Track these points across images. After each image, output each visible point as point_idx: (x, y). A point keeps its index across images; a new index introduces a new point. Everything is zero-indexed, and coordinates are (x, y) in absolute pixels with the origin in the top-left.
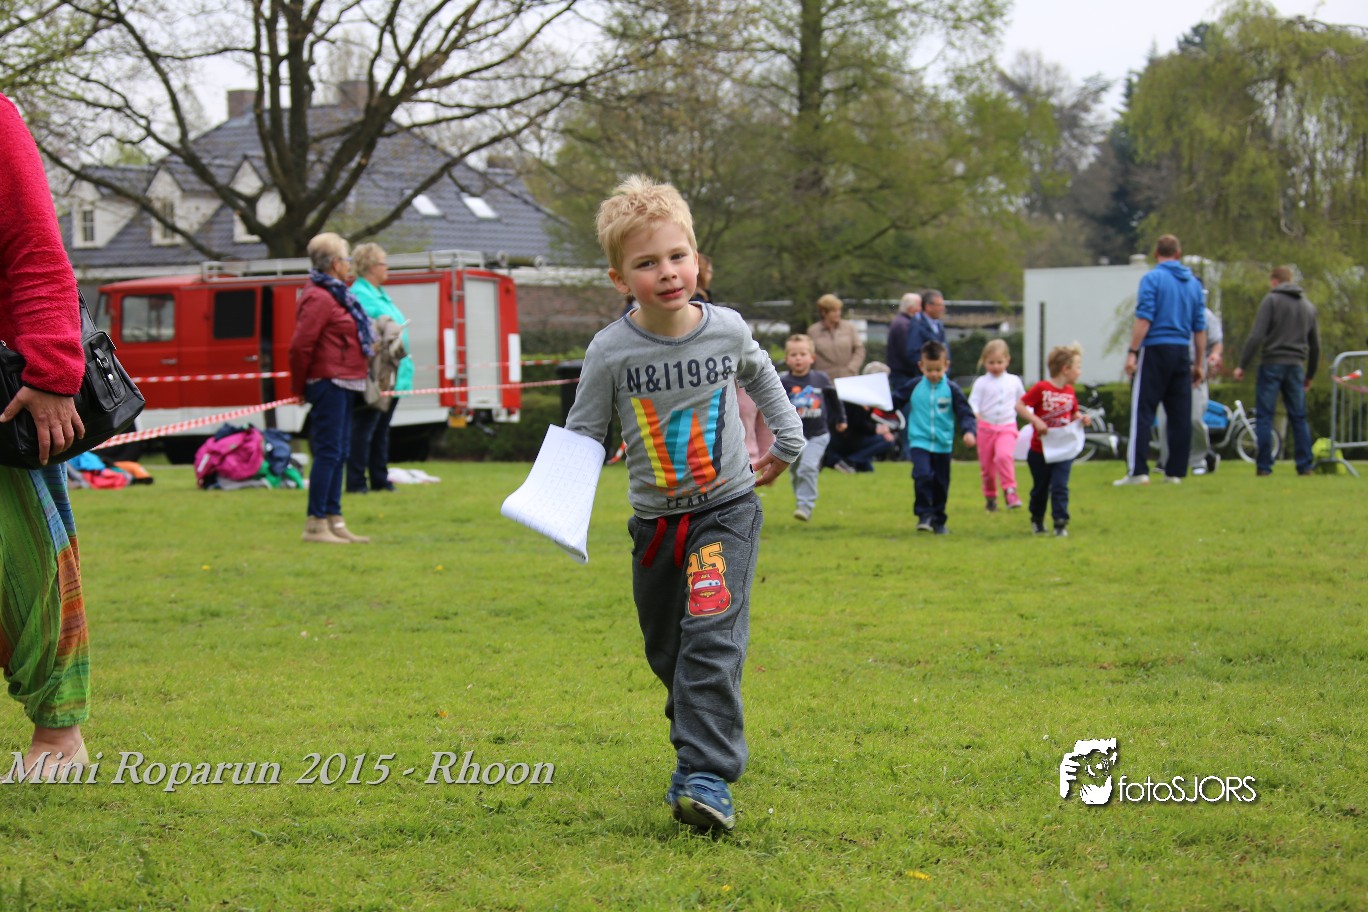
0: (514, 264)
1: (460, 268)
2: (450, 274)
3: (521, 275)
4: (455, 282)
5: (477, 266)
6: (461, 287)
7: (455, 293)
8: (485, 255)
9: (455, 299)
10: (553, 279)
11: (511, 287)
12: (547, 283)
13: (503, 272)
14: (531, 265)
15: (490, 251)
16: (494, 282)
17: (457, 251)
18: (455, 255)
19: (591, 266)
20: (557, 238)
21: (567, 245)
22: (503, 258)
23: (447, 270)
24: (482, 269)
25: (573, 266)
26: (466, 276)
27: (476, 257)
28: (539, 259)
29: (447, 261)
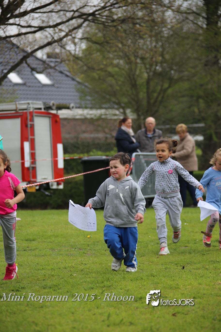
0: (59, 108)
1: (31, 110)
2: (26, 113)
3: (63, 113)
4: (29, 117)
5: (40, 109)
6: (32, 120)
7: (29, 123)
8: (44, 104)
9: (29, 126)
10: (81, 115)
11: (58, 120)
12: (78, 117)
13: (54, 112)
14: (68, 108)
15: (47, 101)
16: (49, 117)
17: (30, 102)
18: (29, 103)
19: (101, 108)
20: (83, 94)
21: (89, 98)
22: (53, 104)
23: (25, 111)
24: (43, 110)
25: (91, 108)
26: (34, 114)
27: (40, 105)
28: (72, 105)
29: (25, 107)
